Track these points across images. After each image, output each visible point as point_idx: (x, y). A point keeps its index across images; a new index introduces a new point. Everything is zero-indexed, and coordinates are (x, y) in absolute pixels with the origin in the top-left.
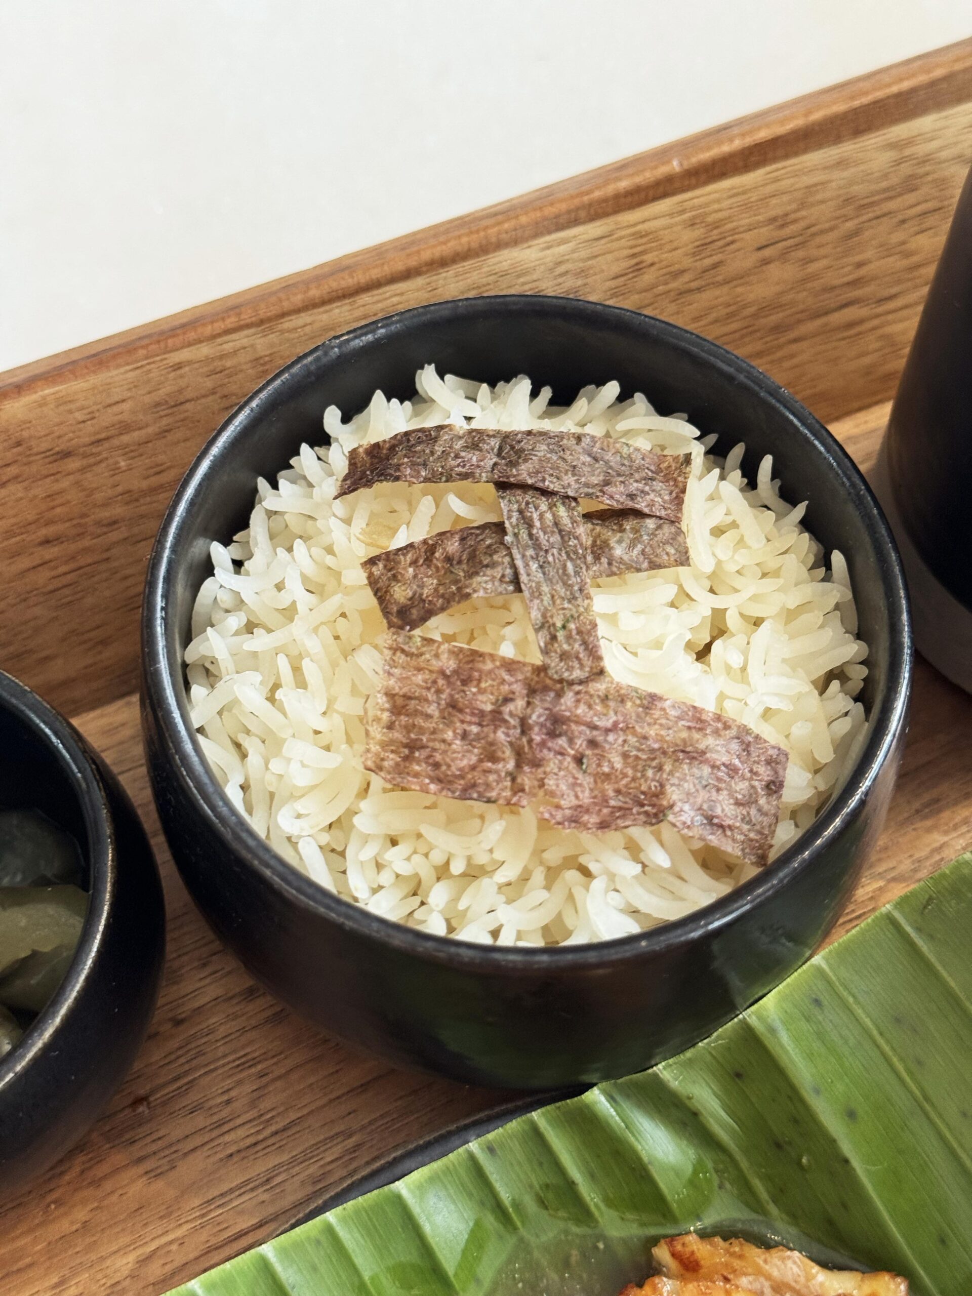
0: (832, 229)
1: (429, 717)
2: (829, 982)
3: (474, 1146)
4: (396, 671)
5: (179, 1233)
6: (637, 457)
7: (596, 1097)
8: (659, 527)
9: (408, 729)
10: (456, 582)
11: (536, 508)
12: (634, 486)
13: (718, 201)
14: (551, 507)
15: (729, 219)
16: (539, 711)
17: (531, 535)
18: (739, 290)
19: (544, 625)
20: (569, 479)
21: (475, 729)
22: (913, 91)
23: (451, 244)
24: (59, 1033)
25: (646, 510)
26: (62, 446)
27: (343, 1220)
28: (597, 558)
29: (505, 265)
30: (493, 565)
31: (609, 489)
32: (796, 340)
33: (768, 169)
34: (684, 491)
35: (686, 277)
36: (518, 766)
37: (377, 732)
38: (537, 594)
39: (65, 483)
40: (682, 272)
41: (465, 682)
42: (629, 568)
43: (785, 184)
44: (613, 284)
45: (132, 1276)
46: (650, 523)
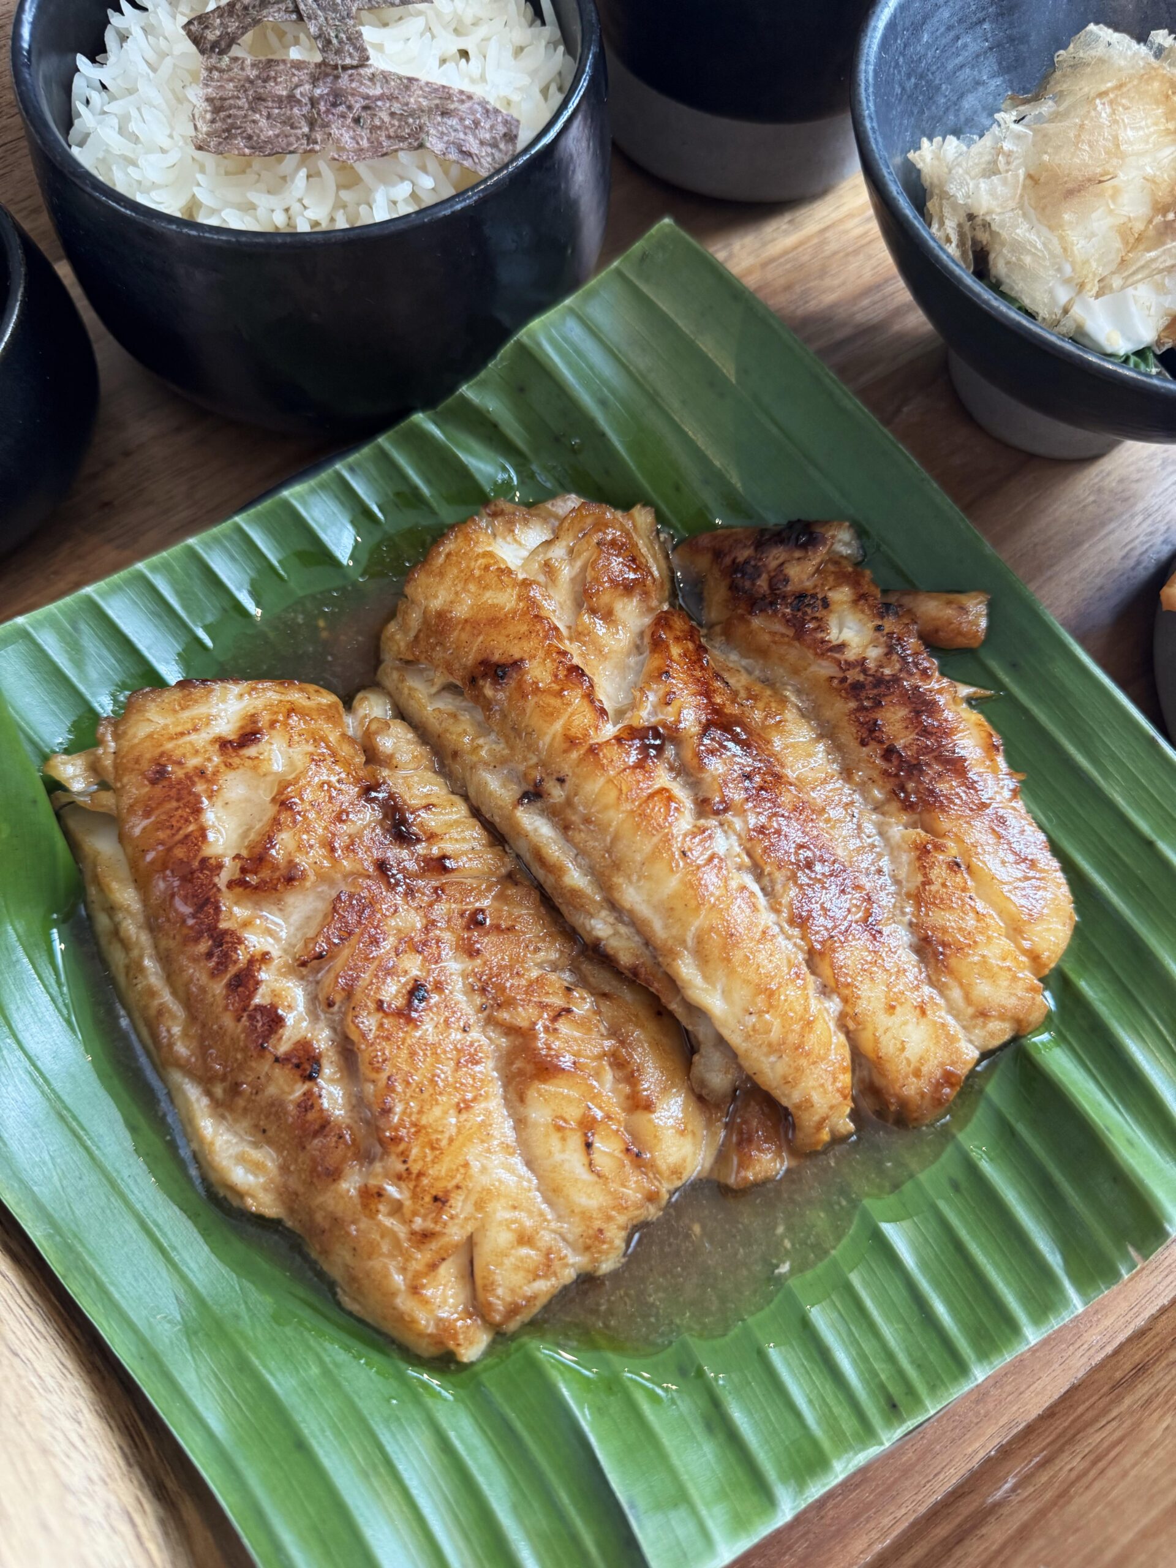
4: (213, 84)
10: (252, 17)
19: (321, 36)
21: (276, 110)
30: (278, 2)
36: (312, 129)
37: (203, 127)
38: (314, 18)
41: (265, 81)
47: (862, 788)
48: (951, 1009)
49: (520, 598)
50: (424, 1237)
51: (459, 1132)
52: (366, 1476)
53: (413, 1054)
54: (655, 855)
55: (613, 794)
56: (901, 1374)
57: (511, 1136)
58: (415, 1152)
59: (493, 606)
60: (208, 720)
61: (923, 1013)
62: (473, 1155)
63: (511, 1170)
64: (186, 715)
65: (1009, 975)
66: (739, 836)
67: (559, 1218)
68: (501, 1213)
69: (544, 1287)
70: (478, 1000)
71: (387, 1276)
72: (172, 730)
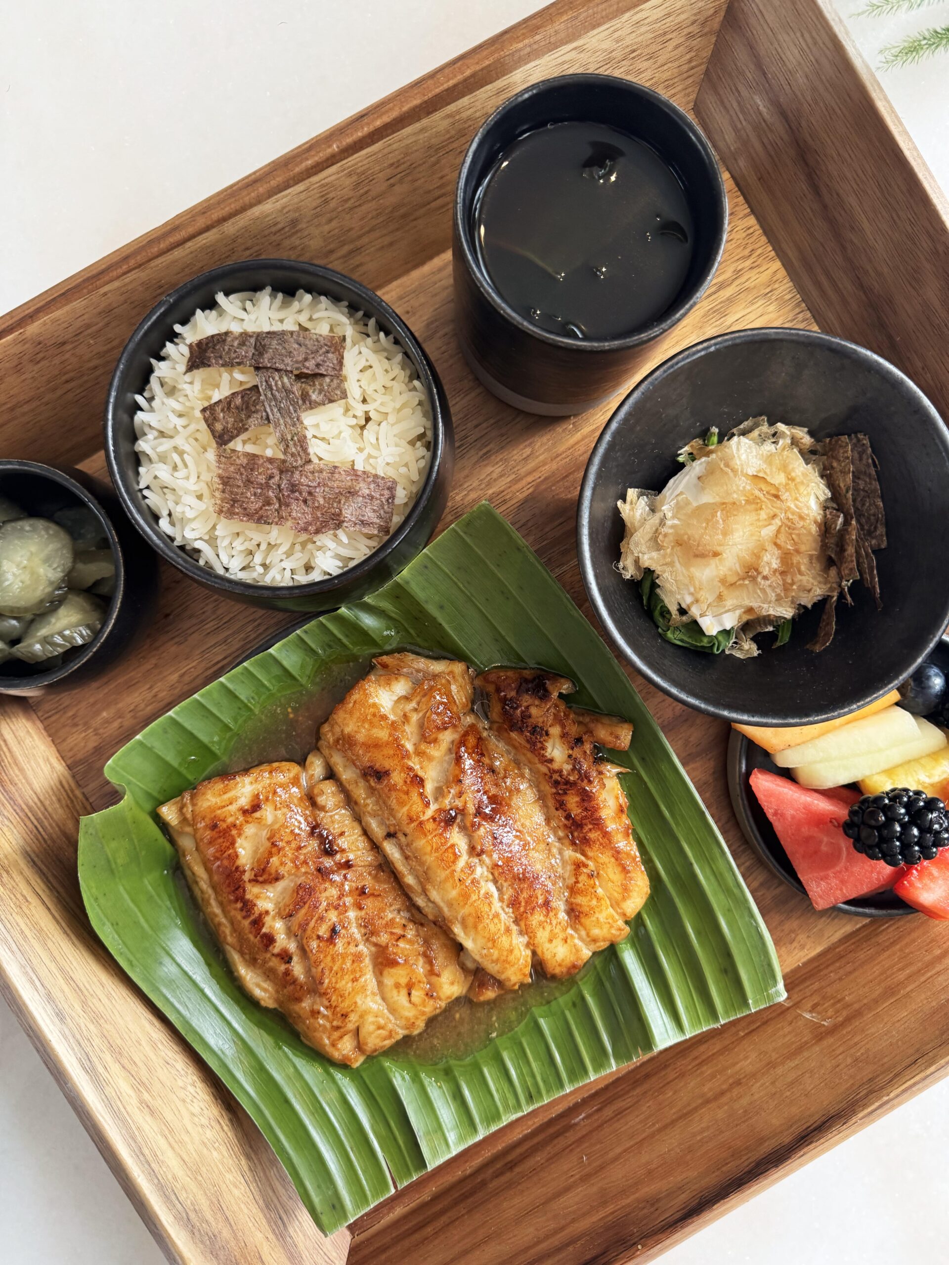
0: (424, 163)
1: (239, 487)
2: (431, 559)
3: (298, 632)
4: (222, 466)
5: (194, 664)
6: (321, 339)
7: (343, 610)
8: (332, 381)
9: (232, 492)
10: (242, 421)
11: (273, 379)
12: (319, 359)
13: (361, 161)
14: (281, 377)
15: (369, 169)
16: (285, 482)
17: (272, 394)
18: (381, 201)
19: (283, 439)
20: (288, 360)
21: (259, 491)
22: (455, 86)
23: (227, 209)
24: (114, 625)
25: (325, 373)
26: (61, 340)
27: (251, 664)
28: (304, 402)
29: (257, 214)
30: (256, 412)
31: (307, 364)
32: (415, 219)
33: (385, 140)
34: (343, 358)
35: (352, 201)
36: (280, 506)
37: (218, 494)
38: (277, 425)
39: (67, 356)
40: (349, 199)
41: (252, 470)
42: (319, 404)
43: (395, 146)
44: (315, 212)
45: (178, 682)
46: (327, 380)
47: (554, 830)
48: (581, 938)
49: (390, 735)
50: (338, 1028)
51: (353, 990)
52: (313, 1114)
53: (333, 959)
54: (446, 879)
55: (429, 848)
56: (536, 1084)
57: (376, 990)
58: (334, 998)
59: (376, 738)
60: (236, 799)
61: (566, 942)
62: (359, 1000)
63: (376, 1002)
64: (226, 797)
65: (608, 926)
66: (488, 867)
67: (396, 1019)
68: (371, 1019)
69: (388, 1043)
70: (363, 931)
71: (322, 1039)
72: (219, 804)
